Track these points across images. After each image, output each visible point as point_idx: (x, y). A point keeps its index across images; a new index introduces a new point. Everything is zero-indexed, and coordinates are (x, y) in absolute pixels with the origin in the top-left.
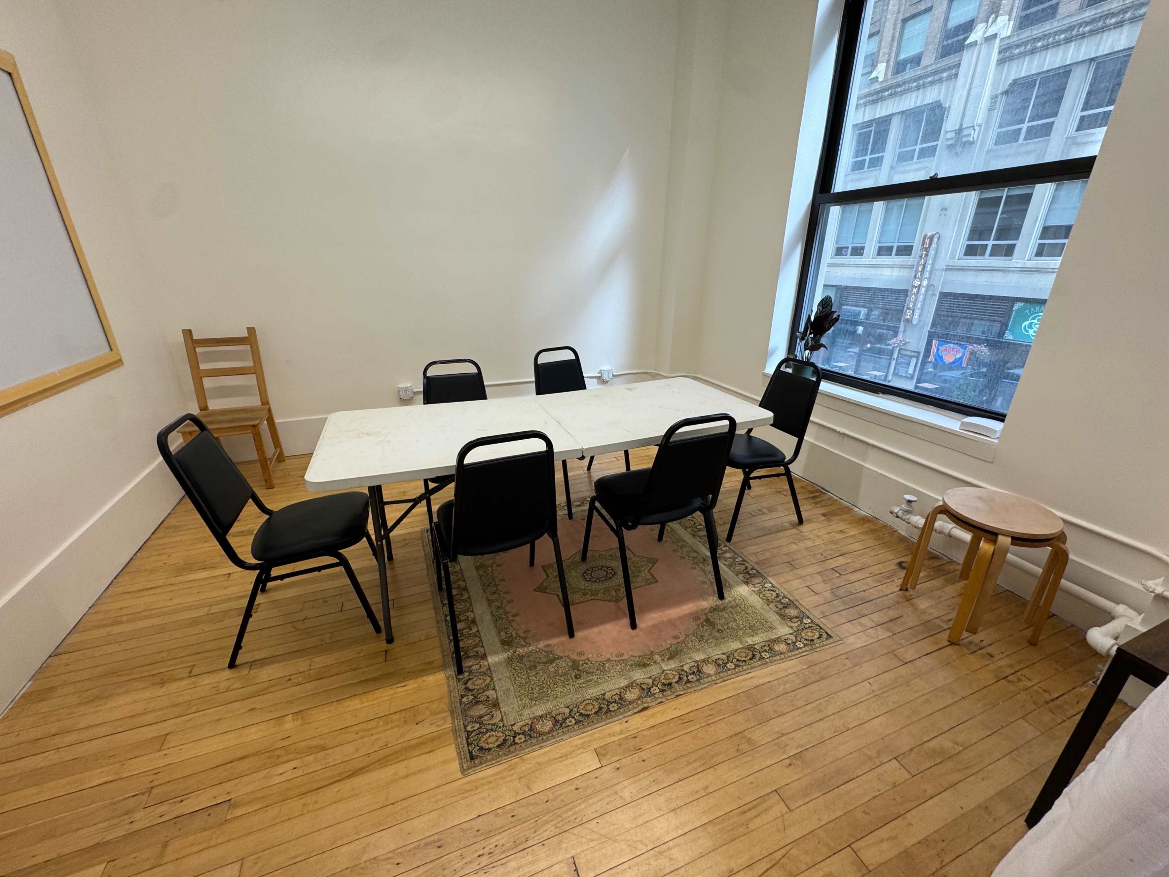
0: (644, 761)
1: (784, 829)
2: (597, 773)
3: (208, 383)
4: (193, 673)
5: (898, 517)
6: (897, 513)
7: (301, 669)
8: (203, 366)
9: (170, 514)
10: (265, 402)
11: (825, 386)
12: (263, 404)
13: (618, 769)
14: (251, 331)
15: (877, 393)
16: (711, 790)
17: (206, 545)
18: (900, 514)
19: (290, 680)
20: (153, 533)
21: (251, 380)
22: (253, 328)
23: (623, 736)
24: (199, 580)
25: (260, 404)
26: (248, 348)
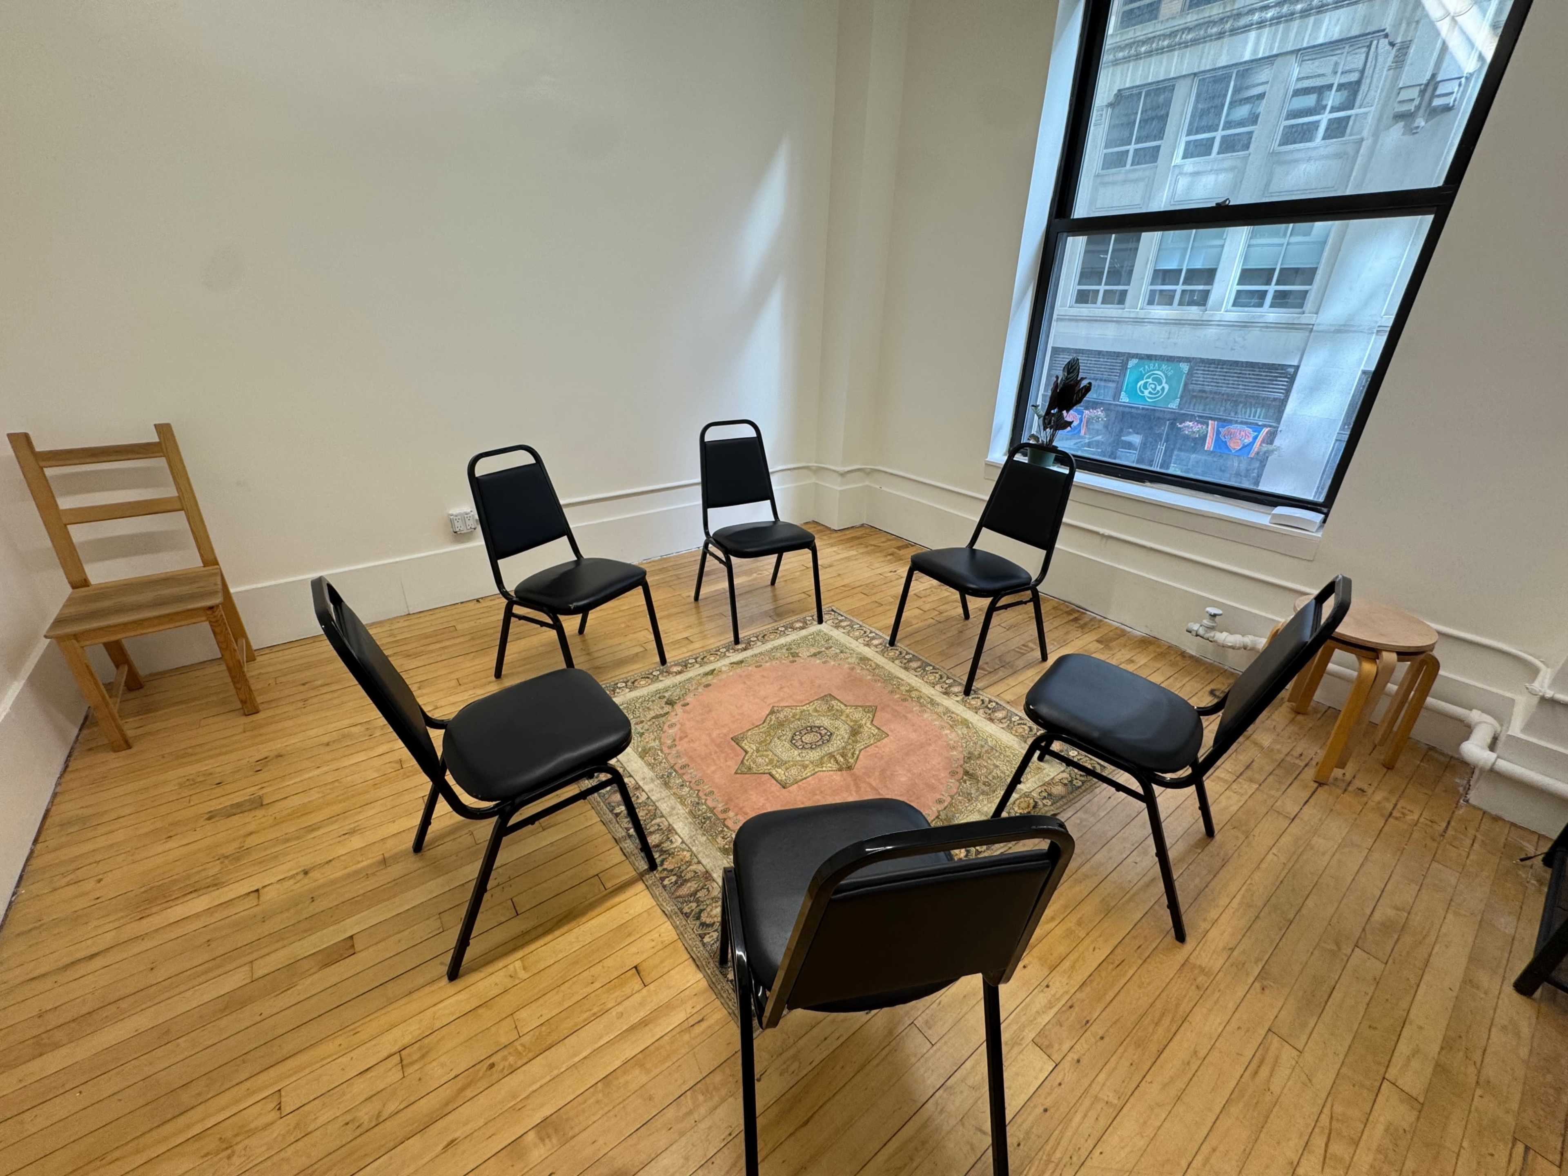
0: (1102, 1038)
1: (1310, 1081)
2: (1058, 1077)
3: (79, 533)
4: (287, 1109)
5: (1197, 635)
6: (1197, 632)
7: (504, 1041)
8: (65, 503)
9: (55, 795)
10: (210, 560)
11: (1081, 477)
12: (206, 564)
13: (1078, 1061)
14: (164, 430)
15: (1144, 482)
16: (1202, 1054)
17: (171, 844)
18: (1201, 631)
19: (492, 1066)
20: (36, 841)
21: (178, 522)
22: (168, 426)
23: (1055, 1010)
24: (198, 915)
25: (200, 564)
26: (160, 463)
